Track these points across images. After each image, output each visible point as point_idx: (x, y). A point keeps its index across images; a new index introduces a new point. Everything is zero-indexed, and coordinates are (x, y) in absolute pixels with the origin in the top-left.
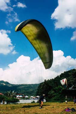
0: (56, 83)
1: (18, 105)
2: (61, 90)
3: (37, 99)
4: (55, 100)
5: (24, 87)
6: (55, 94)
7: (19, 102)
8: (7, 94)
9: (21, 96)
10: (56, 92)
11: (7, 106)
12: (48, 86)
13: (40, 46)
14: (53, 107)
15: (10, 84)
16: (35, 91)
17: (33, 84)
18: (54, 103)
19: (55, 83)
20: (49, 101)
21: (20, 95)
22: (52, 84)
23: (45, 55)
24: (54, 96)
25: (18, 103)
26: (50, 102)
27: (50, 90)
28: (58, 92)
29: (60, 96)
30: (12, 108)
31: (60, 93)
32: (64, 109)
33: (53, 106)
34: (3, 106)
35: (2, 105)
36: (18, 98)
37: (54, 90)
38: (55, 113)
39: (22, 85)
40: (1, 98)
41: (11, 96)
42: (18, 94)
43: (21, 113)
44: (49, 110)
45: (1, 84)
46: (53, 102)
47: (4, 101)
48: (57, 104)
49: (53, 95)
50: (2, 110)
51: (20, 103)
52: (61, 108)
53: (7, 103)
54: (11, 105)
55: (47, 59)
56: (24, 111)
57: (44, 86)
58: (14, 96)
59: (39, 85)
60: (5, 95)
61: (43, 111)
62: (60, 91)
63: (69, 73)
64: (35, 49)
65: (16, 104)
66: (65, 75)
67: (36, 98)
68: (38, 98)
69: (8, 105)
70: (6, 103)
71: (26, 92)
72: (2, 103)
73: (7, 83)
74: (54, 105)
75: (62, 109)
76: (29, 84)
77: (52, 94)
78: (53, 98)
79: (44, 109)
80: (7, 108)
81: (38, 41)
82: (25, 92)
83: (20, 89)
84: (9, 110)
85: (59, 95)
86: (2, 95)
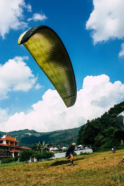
0: (104, 123)
1: (53, 160)
2: (114, 133)
3: (79, 150)
4: (106, 147)
5: (59, 134)
6: (105, 139)
7: (54, 156)
8: (36, 148)
9: (56, 149)
10: (105, 136)
11: (38, 165)
12: (94, 128)
13: (56, 72)
14: (105, 159)
15: (38, 133)
16: (76, 139)
17: (70, 129)
18: (105, 153)
19: (102, 123)
20: (97, 150)
21: (54, 147)
22: (99, 126)
23: (63, 85)
24: (104, 142)
25: (53, 158)
26: (99, 151)
27: (97, 135)
28: (109, 137)
29: (113, 142)
30: (45, 166)
31: (112, 138)
32: (122, 159)
33: (105, 157)
34: (32, 164)
35: (30, 163)
36: (53, 151)
37: (103, 134)
38: (108, 166)
39: (55, 132)
40: (29, 154)
41: (42, 150)
42: (52, 145)
43: (59, 171)
44: (100, 164)
45: (26, 134)
46: (104, 151)
47: (33, 157)
48: (109, 154)
49: (102, 141)
50: (32, 170)
51: (55, 158)
52: (116, 158)
53: (38, 160)
54: (43, 162)
55: (68, 92)
56: (64, 168)
57: (86, 129)
58: (46, 149)
59: (80, 129)
60: (32, 149)
61: (91, 166)
62: (112, 134)
63: (122, 107)
64: (48, 78)
65: (50, 160)
66: (116, 109)
67: (78, 148)
68: (81, 148)
69: (40, 163)
70: (35, 160)
71: (63, 141)
72: (30, 161)
73: (33, 132)
74: (105, 155)
75: (119, 160)
76: (65, 130)
77: (100, 140)
78: (103, 146)
79: (92, 163)
80: (38, 167)
81: (52, 64)
82: (60, 142)
83: (53, 138)
84: (41, 170)
85: (112, 140)
86: (28, 150)
